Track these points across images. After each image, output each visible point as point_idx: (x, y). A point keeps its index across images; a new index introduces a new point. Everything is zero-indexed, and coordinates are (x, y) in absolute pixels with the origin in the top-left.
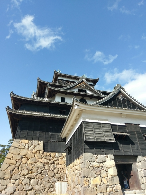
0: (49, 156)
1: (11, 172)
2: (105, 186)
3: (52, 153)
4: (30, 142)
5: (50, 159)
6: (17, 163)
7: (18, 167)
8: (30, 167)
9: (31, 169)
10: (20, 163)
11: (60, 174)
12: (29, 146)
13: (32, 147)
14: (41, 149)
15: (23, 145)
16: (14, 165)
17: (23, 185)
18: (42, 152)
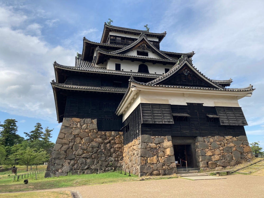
0: (104, 135)
1: (65, 152)
2: (161, 164)
3: (107, 132)
4: (82, 120)
5: (105, 138)
6: (71, 143)
7: (71, 147)
8: (85, 147)
9: (86, 149)
10: (73, 143)
11: (117, 154)
12: (81, 125)
13: (84, 125)
14: (95, 128)
15: (74, 123)
16: (67, 145)
17: (79, 164)
18: (96, 131)
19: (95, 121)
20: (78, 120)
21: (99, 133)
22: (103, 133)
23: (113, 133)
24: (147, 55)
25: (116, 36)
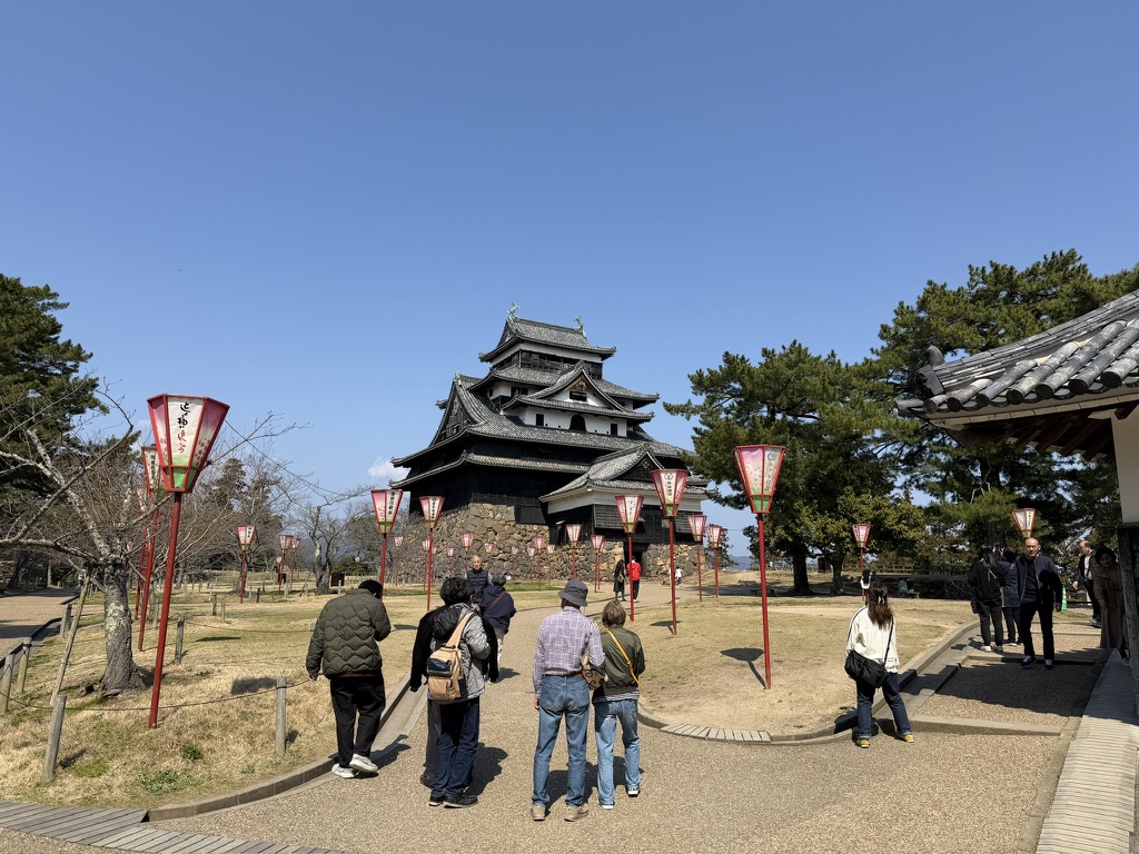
0: (524, 529)
3: (528, 525)
4: (495, 507)
5: (525, 534)
12: (494, 514)
13: (498, 515)
14: (512, 519)
15: (486, 512)
18: (513, 523)
19: (511, 509)
20: (489, 506)
21: (518, 526)
22: (523, 526)
23: (535, 527)
24: (585, 399)
25: (531, 352)
